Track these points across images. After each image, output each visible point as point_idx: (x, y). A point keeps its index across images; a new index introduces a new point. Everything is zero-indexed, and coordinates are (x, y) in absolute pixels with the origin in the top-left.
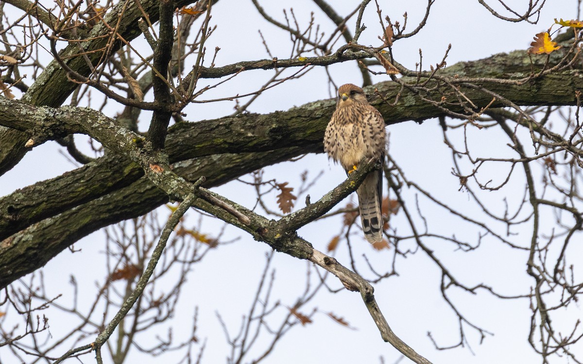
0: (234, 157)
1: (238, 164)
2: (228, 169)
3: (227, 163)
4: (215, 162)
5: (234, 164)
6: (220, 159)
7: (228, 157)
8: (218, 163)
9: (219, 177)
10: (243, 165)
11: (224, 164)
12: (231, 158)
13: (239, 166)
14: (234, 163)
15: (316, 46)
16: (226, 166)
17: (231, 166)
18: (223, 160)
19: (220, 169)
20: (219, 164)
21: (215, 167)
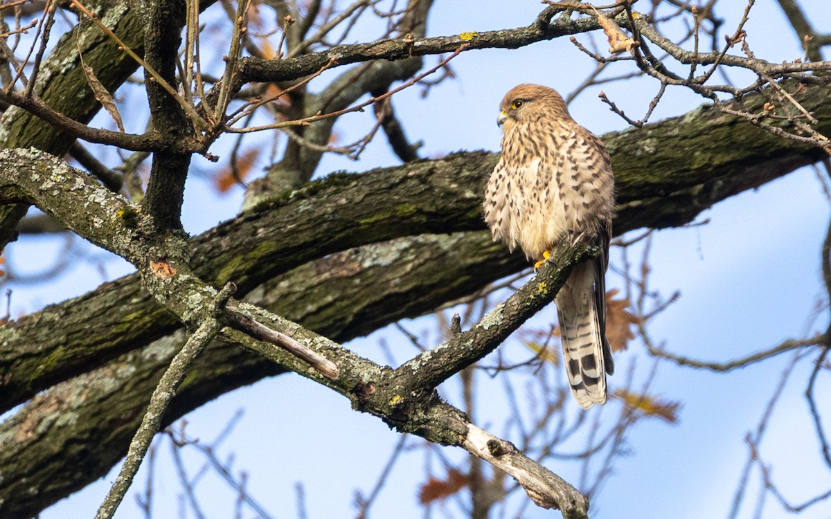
0: (485, 241)
1: (493, 256)
2: (473, 266)
3: (470, 254)
4: (445, 253)
5: (486, 257)
6: (456, 247)
7: (471, 242)
8: (451, 254)
9: (455, 284)
10: (502, 258)
11: (464, 256)
12: (479, 244)
13: (496, 259)
14: (487, 253)
15: (684, 6)
16: (469, 261)
17: (479, 259)
18: (463, 249)
19: (457, 267)
20: (454, 257)
21: (447, 262)
